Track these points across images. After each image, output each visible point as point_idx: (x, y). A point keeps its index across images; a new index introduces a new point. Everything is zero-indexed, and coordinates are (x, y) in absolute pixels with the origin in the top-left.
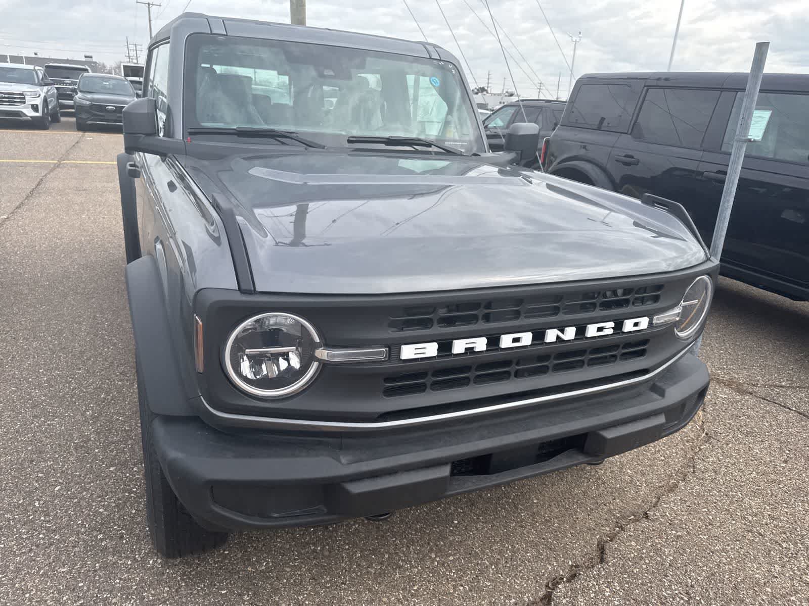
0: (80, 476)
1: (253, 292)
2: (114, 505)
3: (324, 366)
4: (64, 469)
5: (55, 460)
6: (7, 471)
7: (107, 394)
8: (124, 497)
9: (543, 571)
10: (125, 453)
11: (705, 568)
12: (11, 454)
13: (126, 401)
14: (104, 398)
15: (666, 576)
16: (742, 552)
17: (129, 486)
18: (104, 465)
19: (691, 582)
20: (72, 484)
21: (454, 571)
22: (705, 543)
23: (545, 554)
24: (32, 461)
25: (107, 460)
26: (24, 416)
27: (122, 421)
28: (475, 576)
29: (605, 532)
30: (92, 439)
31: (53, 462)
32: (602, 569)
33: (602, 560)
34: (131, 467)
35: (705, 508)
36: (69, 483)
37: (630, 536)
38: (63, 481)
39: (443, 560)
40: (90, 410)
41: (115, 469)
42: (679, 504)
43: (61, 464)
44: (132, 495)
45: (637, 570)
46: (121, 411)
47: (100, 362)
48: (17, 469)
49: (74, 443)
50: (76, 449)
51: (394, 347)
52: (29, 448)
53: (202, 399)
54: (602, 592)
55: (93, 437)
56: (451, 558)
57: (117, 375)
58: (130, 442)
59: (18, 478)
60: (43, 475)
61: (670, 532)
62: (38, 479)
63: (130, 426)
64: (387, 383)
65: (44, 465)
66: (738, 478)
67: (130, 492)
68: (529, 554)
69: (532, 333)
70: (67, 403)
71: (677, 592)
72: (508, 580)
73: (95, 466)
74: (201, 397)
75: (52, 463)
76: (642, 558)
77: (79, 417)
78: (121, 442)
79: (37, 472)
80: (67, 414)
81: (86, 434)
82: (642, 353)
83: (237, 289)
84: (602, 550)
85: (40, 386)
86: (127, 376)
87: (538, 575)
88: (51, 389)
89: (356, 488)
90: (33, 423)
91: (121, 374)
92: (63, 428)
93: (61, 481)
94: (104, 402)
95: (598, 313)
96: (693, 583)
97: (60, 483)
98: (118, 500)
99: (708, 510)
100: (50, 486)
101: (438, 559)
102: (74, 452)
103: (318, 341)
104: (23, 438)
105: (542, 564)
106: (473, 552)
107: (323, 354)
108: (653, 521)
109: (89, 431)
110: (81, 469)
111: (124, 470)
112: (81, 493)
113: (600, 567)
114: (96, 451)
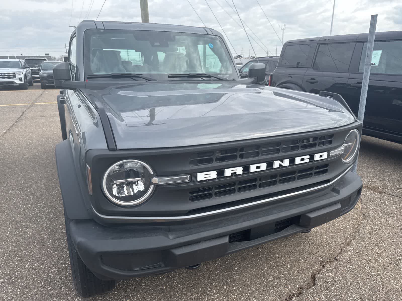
0: (39, 257)
1: (116, 149)
2: (57, 271)
3: (157, 187)
4: (31, 254)
5: (27, 250)
6: (2, 257)
7: (54, 214)
8: (62, 267)
9: (283, 292)
10: (63, 244)
11: (369, 285)
12: (4, 249)
14: (53, 217)
15: (349, 290)
16: (388, 275)
17: (65, 261)
18: (52, 251)
19: (363, 292)
20: (35, 262)
21: (236, 295)
22: (368, 271)
23: (284, 283)
24: (15, 252)
25: (53, 248)
26: (11, 229)
28: (248, 297)
29: (315, 269)
30: (46, 238)
32: (315, 289)
33: (314, 284)
34: (66, 251)
35: (366, 253)
36: (34, 261)
37: (328, 270)
38: (31, 260)
39: (230, 289)
40: (45, 223)
41: (58, 253)
42: (353, 252)
43: (29, 252)
44: (66, 266)
45: (334, 288)
46: (61, 223)
47: (50, 199)
48: (7, 256)
49: (37, 241)
50: (37, 243)
51: (193, 174)
52: (14, 245)
53: (93, 209)
55: (46, 237)
56: (235, 288)
57: (59, 205)
59: (7, 260)
60: (20, 258)
61: (349, 267)
62: (18, 260)
64: (191, 194)
65: (21, 253)
66: (382, 236)
67: (65, 264)
68: (275, 283)
69: (266, 163)
70: (33, 221)
71: (355, 298)
72: (265, 298)
73: (47, 252)
74: (93, 208)
75: (25, 251)
76: (335, 282)
77: (39, 227)
78: (61, 238)
79: (17, 257)
80: (33, 226)
81: (43, 235)
82: (325, 171)
83: (107, 148)
84: (314, 279)
85: (19, 213)
87: (281, 294)
89: (178, 252)
90: (16, 232)
92: (31, 233)
93: (29, 261)
94: (52, 219)
95: (300, 151)
96: (363, 293)
97: (29, 262)
98: (59, 269)
99: (368, 254)
100: (24, 263)
101: (228, 289)
102: (37, 246)
103: (153, 174)
104: (10, 240)
105: (283, 288)
106: (246, 284)
107: (155, 180)
108: (340, 261)
109: (44, 234)
110: (40, 254)
111: (62, 253)
112: (40, 266)
113: (313, 287)
114: (48, 244)
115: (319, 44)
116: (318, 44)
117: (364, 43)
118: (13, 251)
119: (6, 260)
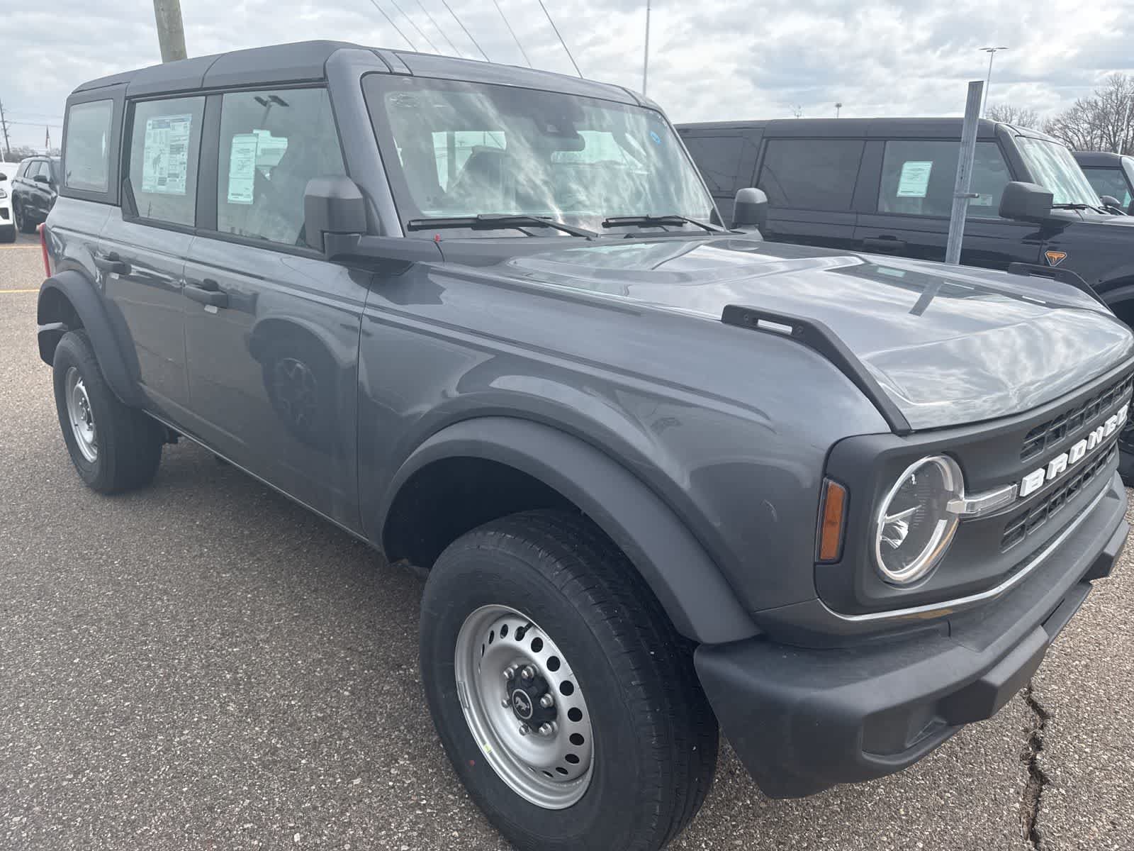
0: (315, 806)
1: (909, 432)
2: (415, 833)
3: (963, 523)
4: (278, 804)
5: (250, 796)
7: (231, 670)
8: (417, 816)
9: (1006, 746)
10: (356, 753)
12: (162, 809)
13: (275, 675)
14: (234, 679)
15: (1116, 712)
17: (410, 798)
18: (339, 780)
20: (315, 824)
21: (921, 778)
22: (1114, 666)
24: (211, 809)
25: (336, 770)
26: (121, 742)
27: (299, 706)
28: (948, 776)
30: (279, 746)
31: (248, 799)
32: (1056, 725)
33: (1044, 715)
34: (385, 771)
35: (1078, 628)
36: (309, 823)
37: (1044, 679)
38: (295, 823)
40: (229, 702)
41: (363, 781)
43: (264, 798)
44: (428, 811)
45: (1086, 714)
47: (168, 623)
48: (197, 828)
49: (254, 760)
50: (266, 767)
52: (185, 789)
54: (1081, 749)
55: (277, 743)
57: (220, 639)
58: (345, 734)
59: (213, 841)
60: (251, 824)
62: (251, 834)
63: (321, 710)
64: (1005, 532)
65: (238, 809)
67: (420, 806)
68: (974, 732)
70: (179, 701)
72: (984, 769)
73: (326, 785)
75: (248, 801)
76: (1078, 701)
77: (221, 719)
78: (331, 737)
79: (237, 822)
80: (196, 719)
81: (260, 740)
83: (890, 431)
84: (1034, 704)
85: (100, 686)
86: (238, 637)
88: (126, 686)
90: (150, 748)
91: (223, 634)
92: (211, 742)
93: (292, 825)
97: (293, 828)
98: (415, 824)
100: (280, 837)
102: (270, 775)
104: (156, 777)
109: (261, 735)
110: (307, 796)
111: (378, 777)
112: (344, 832)
113: (1051, 723)
114: (303, 761)
115: (769, 139)
116: (763, 138)
117: (886, 141)
118: (204, 809)
119: (208, 841)
